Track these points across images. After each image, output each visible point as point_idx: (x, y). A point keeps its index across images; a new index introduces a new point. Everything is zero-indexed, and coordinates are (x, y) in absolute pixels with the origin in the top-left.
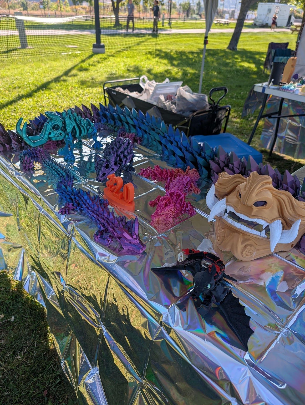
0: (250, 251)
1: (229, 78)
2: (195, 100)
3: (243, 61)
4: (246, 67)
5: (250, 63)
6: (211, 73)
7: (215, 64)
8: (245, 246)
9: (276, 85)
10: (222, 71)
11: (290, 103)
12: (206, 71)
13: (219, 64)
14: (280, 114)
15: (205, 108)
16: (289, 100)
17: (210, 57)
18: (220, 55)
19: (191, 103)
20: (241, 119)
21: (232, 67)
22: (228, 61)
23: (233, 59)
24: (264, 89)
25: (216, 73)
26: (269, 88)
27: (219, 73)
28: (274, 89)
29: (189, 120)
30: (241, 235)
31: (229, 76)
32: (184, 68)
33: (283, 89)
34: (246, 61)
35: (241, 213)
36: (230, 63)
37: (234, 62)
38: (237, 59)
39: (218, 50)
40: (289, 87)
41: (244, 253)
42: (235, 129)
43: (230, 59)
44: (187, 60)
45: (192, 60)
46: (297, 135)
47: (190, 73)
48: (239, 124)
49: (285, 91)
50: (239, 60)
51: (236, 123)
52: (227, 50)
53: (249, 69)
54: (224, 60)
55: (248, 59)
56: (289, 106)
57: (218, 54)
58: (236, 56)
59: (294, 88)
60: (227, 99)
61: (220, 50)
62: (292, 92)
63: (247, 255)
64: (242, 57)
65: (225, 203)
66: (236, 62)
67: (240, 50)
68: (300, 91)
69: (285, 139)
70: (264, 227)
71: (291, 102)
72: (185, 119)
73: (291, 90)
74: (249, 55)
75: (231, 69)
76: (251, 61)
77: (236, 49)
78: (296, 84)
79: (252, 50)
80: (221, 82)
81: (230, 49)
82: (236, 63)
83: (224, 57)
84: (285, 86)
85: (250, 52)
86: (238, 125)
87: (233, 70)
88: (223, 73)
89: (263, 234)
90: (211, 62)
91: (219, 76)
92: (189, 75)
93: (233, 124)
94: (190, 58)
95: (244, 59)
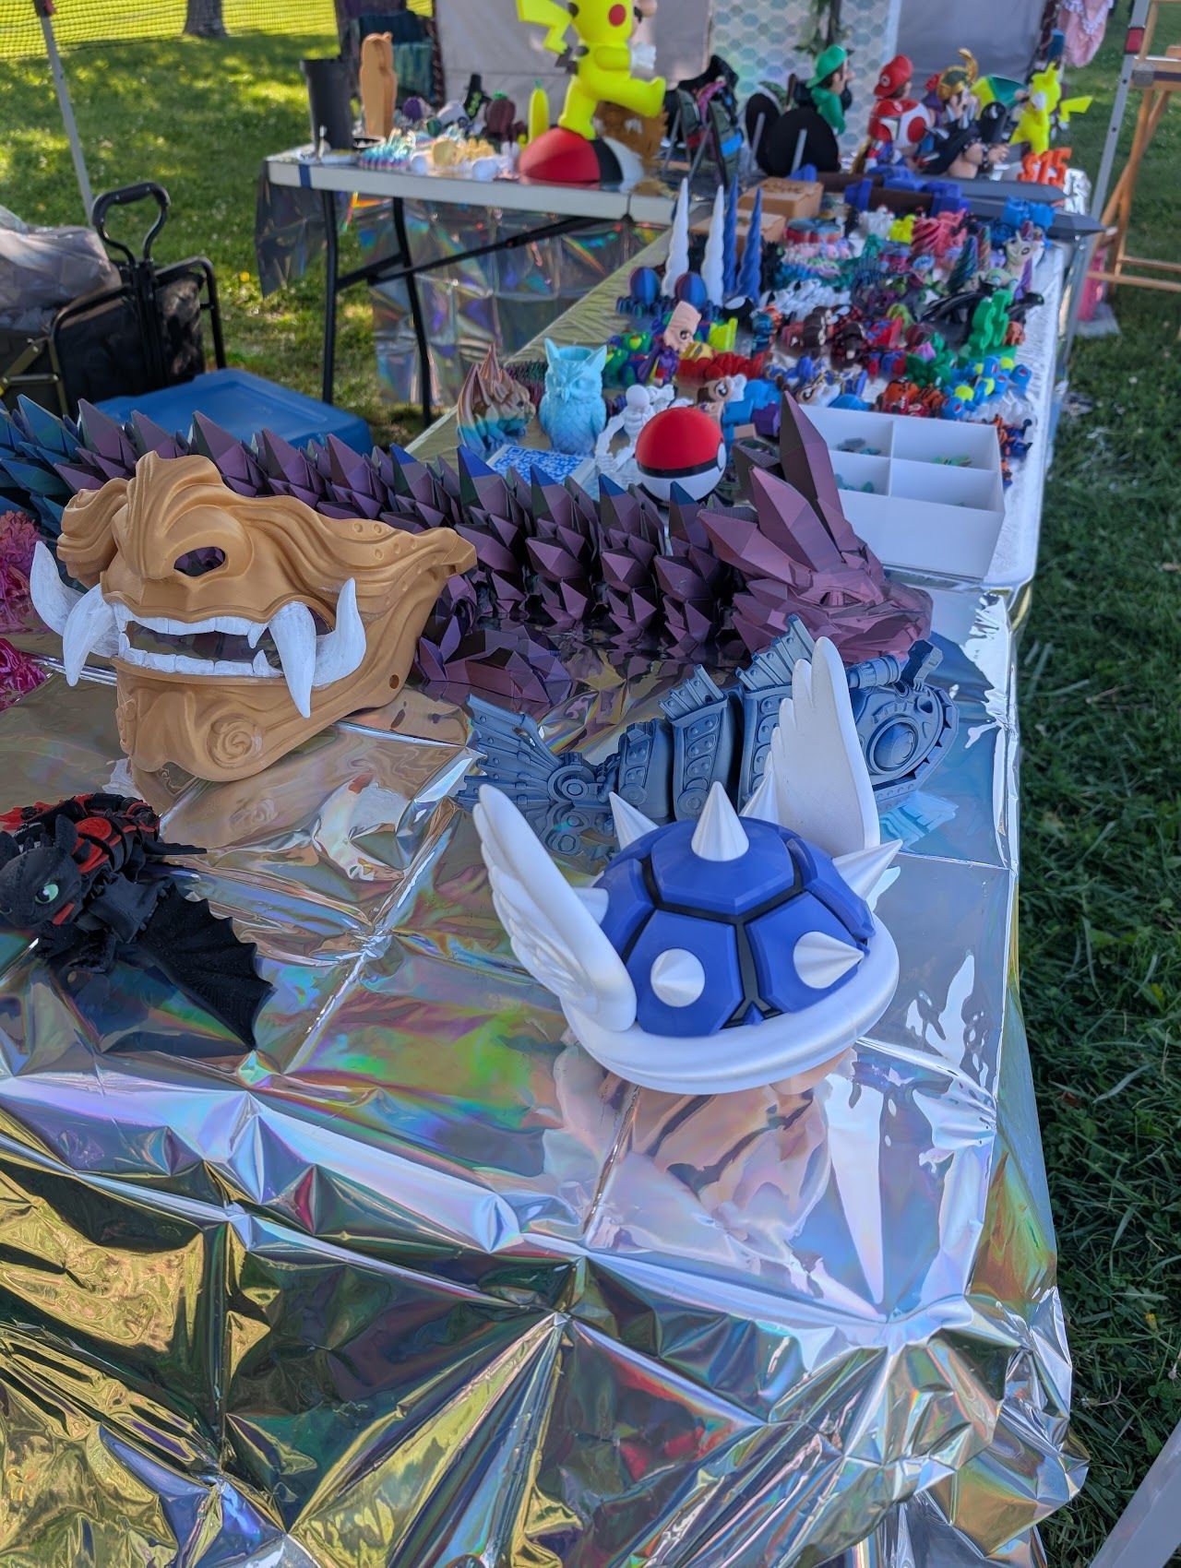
0: (237, 740)
1: (219, 152)
2: (43, 254)
3: (260, 78)
4: (279, 103)
5: (289, 83)
6: (139, 144)
7: (151, 103)
8: (213, 726)
9: (342, 151)
10: (186, 128)
11: (435, 217)
12: (116, 136)
13: (168, 101)
14: (407, 262)
15: (98, 281)
16: (426, 205)
17: (124, 75)
18: (161, 62)
19: (37, 274)
20: (296, 311)
21: (221, 106)
22: (201, 84)
23: (222, 74)
24: (304, 169)
25: (161, 141)
26: (321, 165)
27: (175, 137)
28: (340, 165)
29: (46, 345)
30: (190, 693)
31: (216, 146)
32: (17, 134)
33: (370, 162)
34: (273, 77)
35: (155, 616)
36: (209, 91)
37: (226, 87)
38: (235, 71)
39: (147, 40)
40: (391, 152)
41: (219, 752)
42: (283, 355)
43: (207, 77)
44: (20, 98)
45: (44, 97)
46: (491, 329)
47: (47, 153)
48: (296, 330)
49: (380, 167)
50: (246, 77)
51: (281, 332)
52: (187, 39)
53: (290, 110)
54: (184, 81)
55: (280, 70)
56: (432, 226)
57: (155, 57)
58: (231, 62)
59: (405, 152)
60: (227, 242)
61: (160, 40)
62: (403, 169)
63: (233, 756)
64: (253, 62)
65: (101, 600)
66: (235, 84)
67: (240, 35)
68: (430, 160)
69: (461, 354)
70: (253, 643)
71: (437, 211)
72: (30, 341)
73: (398, 162)
74: (279, 50)
75: (220, 116)
76: (293, 76)
77: (223, 29)
78: (412, 135)
79: (288, 31)
80: (192, 175)
81: (200, 35)
82: (237, 90)
83: (182, 68)
84: (374, 151)
85: (283, 40)
86: (292, 336)
87: (231, 121)
88: (190, 135)
89: (261, 666)
90: (130, 98)
91: (176, 150)
92: (44, 162)
93: (272, 337)
94: (35, 89)
95: (266, 70)
